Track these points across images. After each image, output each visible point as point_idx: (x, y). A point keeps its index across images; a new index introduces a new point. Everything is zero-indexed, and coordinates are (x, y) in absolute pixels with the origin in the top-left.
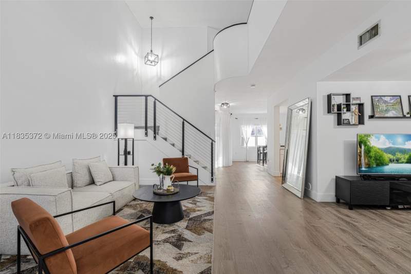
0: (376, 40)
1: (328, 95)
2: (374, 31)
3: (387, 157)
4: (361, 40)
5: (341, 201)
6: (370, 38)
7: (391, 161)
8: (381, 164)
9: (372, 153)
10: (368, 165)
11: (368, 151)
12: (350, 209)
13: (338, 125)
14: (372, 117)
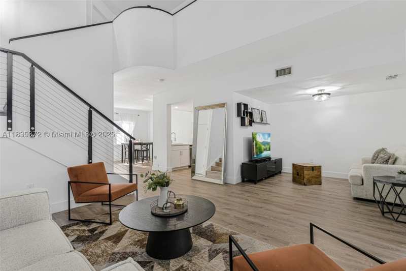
0: (287, 77)
1: (238, 104)
2: (288, 71)
3: (263, 147)
4: (278, 73)
5: (245, 179)
6: (284, 74)
7: (265, 150)
8: (261, 152)
9: (258, 145)
10: (257, 153)
11: (256, 144)
12: (255, 184)
13: (241, 126)
14: (253, 122)
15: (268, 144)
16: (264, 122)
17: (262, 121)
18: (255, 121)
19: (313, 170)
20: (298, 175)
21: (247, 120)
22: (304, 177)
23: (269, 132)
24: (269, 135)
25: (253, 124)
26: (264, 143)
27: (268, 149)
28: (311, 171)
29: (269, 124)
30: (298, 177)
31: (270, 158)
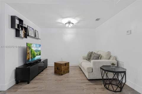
1: (11, 16)
3: (36, 53)
7: (37, 55)
8: (34, 57)
9: (32, 52)
10: (31, 58)
11: (31, 52)
12: (28, 83)
13: (16, 37)
14: (28, 35)
15: (39, 51)
16: (37, 37)
17: (36, 36)
18: (29, 35)
19: (66, 65)
20: (58, 69)
21: (22, 33)
22: (61, 70)
23: (40, 44)
24: (40, 45)
25: (28, 37)
26: (36, 51)
27: (39, 54)
28: (65, 66)
29: (40, 39)
30: (57, 70)
31: (40, 60)
